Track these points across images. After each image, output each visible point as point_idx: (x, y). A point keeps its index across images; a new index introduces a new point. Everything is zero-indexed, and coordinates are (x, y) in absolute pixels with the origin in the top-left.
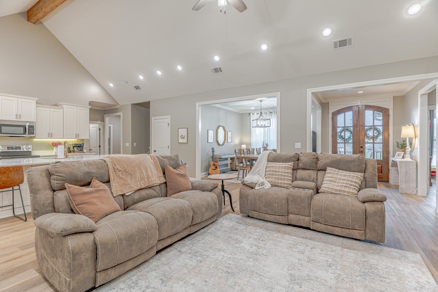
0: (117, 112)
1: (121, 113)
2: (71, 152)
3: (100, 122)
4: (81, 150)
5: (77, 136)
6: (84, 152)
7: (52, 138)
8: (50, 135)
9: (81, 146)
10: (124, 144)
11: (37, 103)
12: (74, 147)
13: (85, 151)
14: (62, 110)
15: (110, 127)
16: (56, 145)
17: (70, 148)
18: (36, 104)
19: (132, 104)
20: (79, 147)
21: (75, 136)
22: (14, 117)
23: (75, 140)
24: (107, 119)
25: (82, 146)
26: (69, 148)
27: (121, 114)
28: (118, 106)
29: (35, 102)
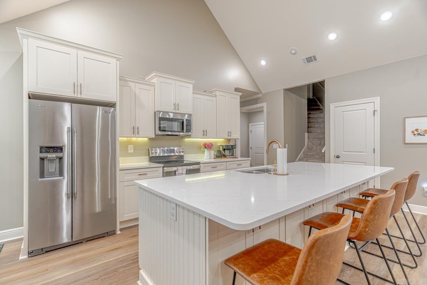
0: (257, 104)
1: (265, 103)
4: (233, 154)
7: (206, 137)
9: (232, 149)
12: (225, 149)
14: (215, 98)
16: (208, 146)
18: (193, 89)
19: (284, 89)
20: (229, 149)
21: (227, 135)
22: (173, 107)
26: (219, 151)
27: (264, 105)
28: (260, 95)
29: (192, 86)
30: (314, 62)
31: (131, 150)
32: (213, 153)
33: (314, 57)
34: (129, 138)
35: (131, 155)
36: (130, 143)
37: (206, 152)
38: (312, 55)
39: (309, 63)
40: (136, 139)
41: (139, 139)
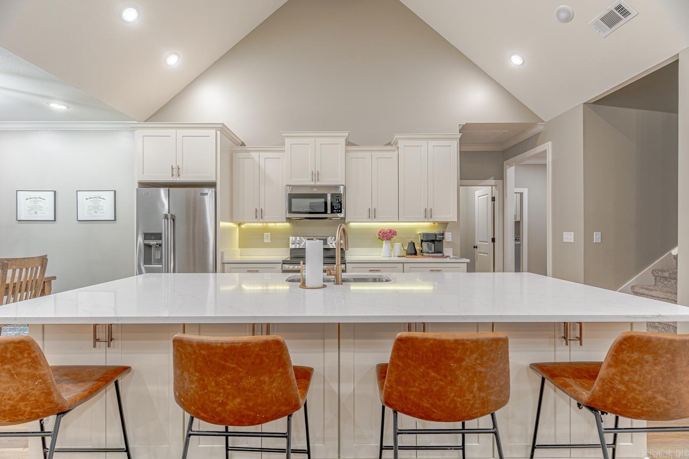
0: (537, 146)
1: (550, 143)
2: (416, 254)
3: (492, 182)
4: (439, 251)
5: (429, 214)
6: (443, 257)
7: (376, 220)
8: (372, 215)
9: (437, 241)
10: (558, 237)
11: (348, 144)
12: (422, 241)
13: (448, 251)
14: (396, 153)
15: (521, 194)
16: (387, 236)
17: (414, 243)
18: (346, 145)
20: (433, 241)
21: (423, 215)
22: (309, 177)
23: (429, 224)
24: (511, 172)
25: (440, 241)
27: (548, 146)
28: (540, 128)
29: (342, 141)
30: (625, 20)
31: (267, 240)
32: (398, 247)
33: (620, 8)
34: (265, 224)
35: (267, 246)
36: (267, 230)
37: (385, 244)
38: (611, 7)
39: (614, 28)
40: (273, 224)
41: (278, 224)
